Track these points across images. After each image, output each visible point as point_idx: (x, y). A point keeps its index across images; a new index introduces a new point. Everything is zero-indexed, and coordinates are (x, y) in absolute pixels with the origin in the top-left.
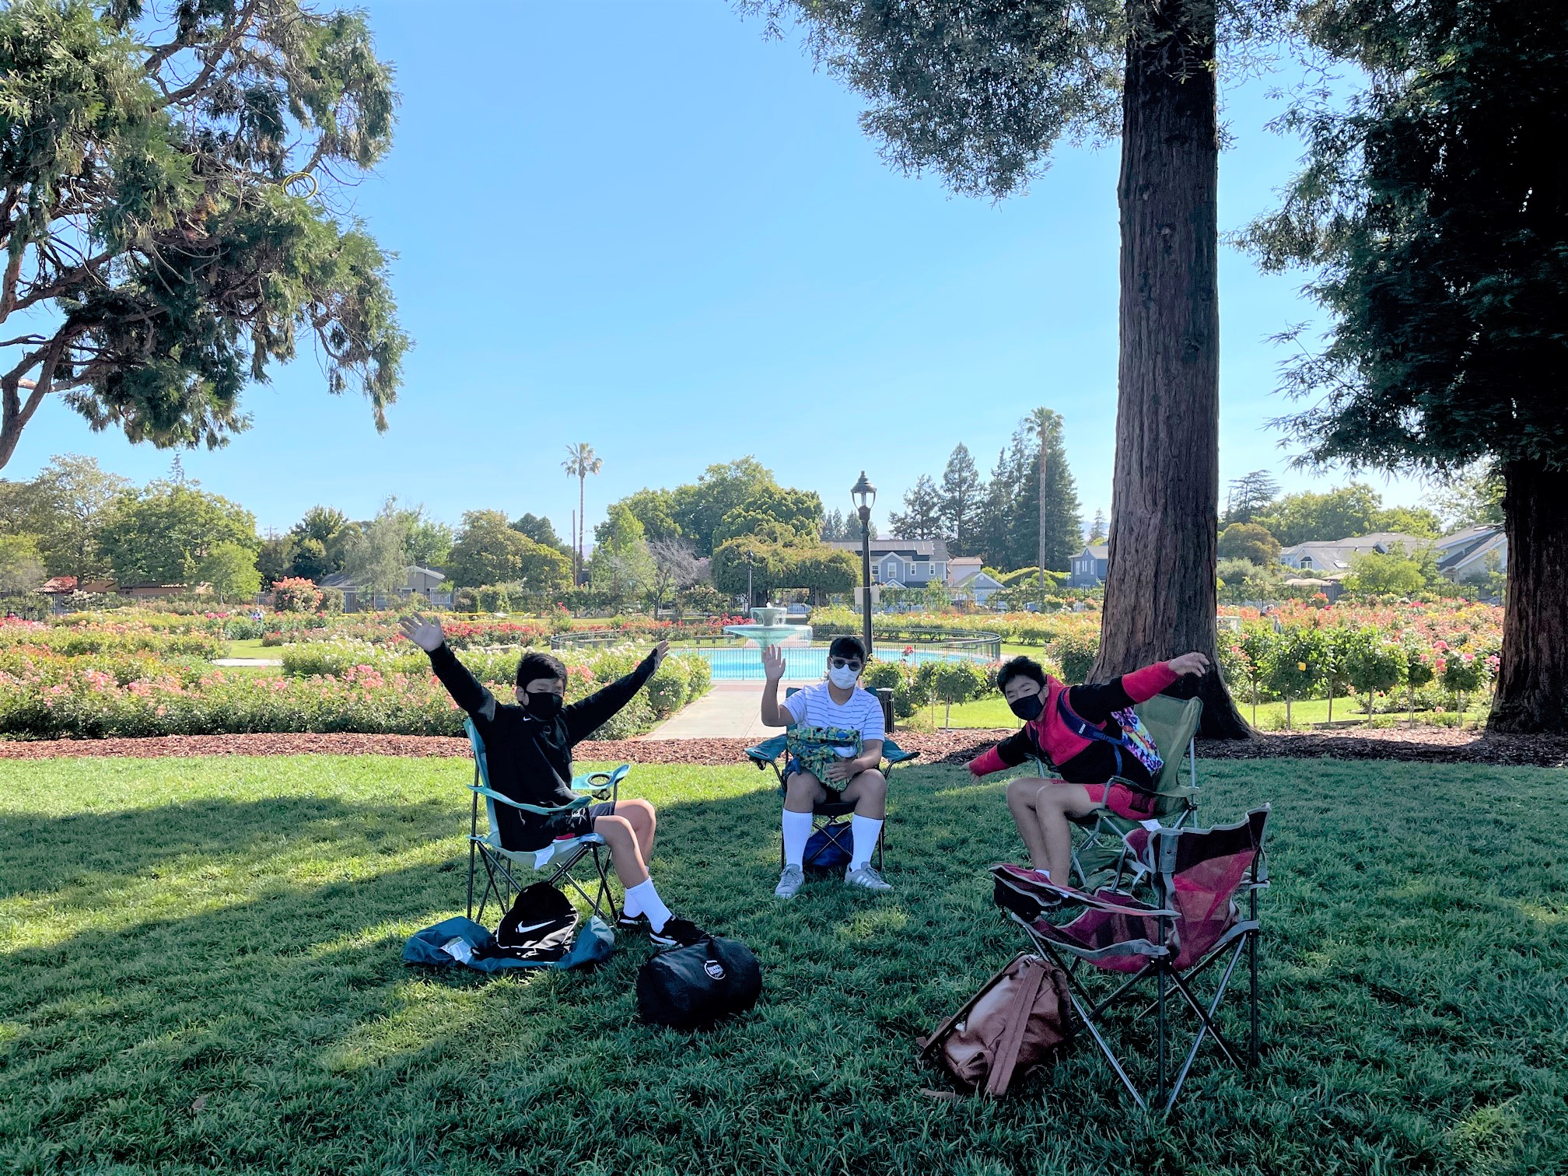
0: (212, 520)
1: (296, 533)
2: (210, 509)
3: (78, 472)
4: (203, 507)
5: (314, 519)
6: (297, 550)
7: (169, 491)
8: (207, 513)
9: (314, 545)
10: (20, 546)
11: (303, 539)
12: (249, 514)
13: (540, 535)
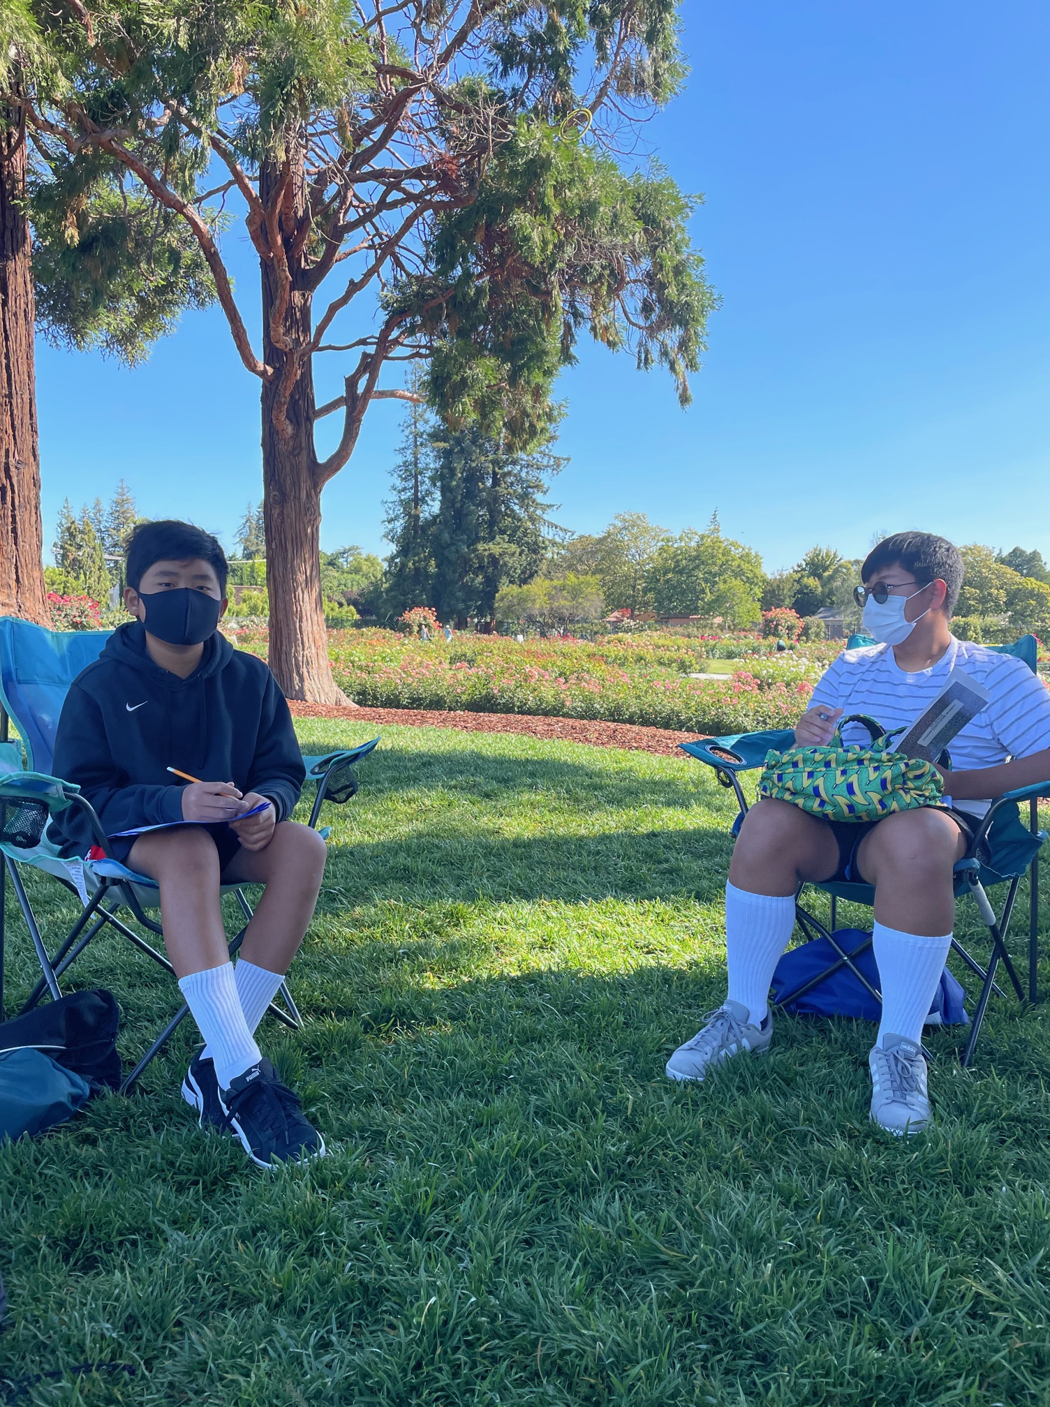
0: (727, 561)
1: (797, 572)
2: (726, 553)
3: (633, 526)
4: (721, 551)
5: (812, 560)
6: (797, 587)
7: (697, 538)
8: (724, 555)
9: (812, 582)
10: (588, 584)
11: (802, 576)
12: (757, 556)
13: (1029, 569)
